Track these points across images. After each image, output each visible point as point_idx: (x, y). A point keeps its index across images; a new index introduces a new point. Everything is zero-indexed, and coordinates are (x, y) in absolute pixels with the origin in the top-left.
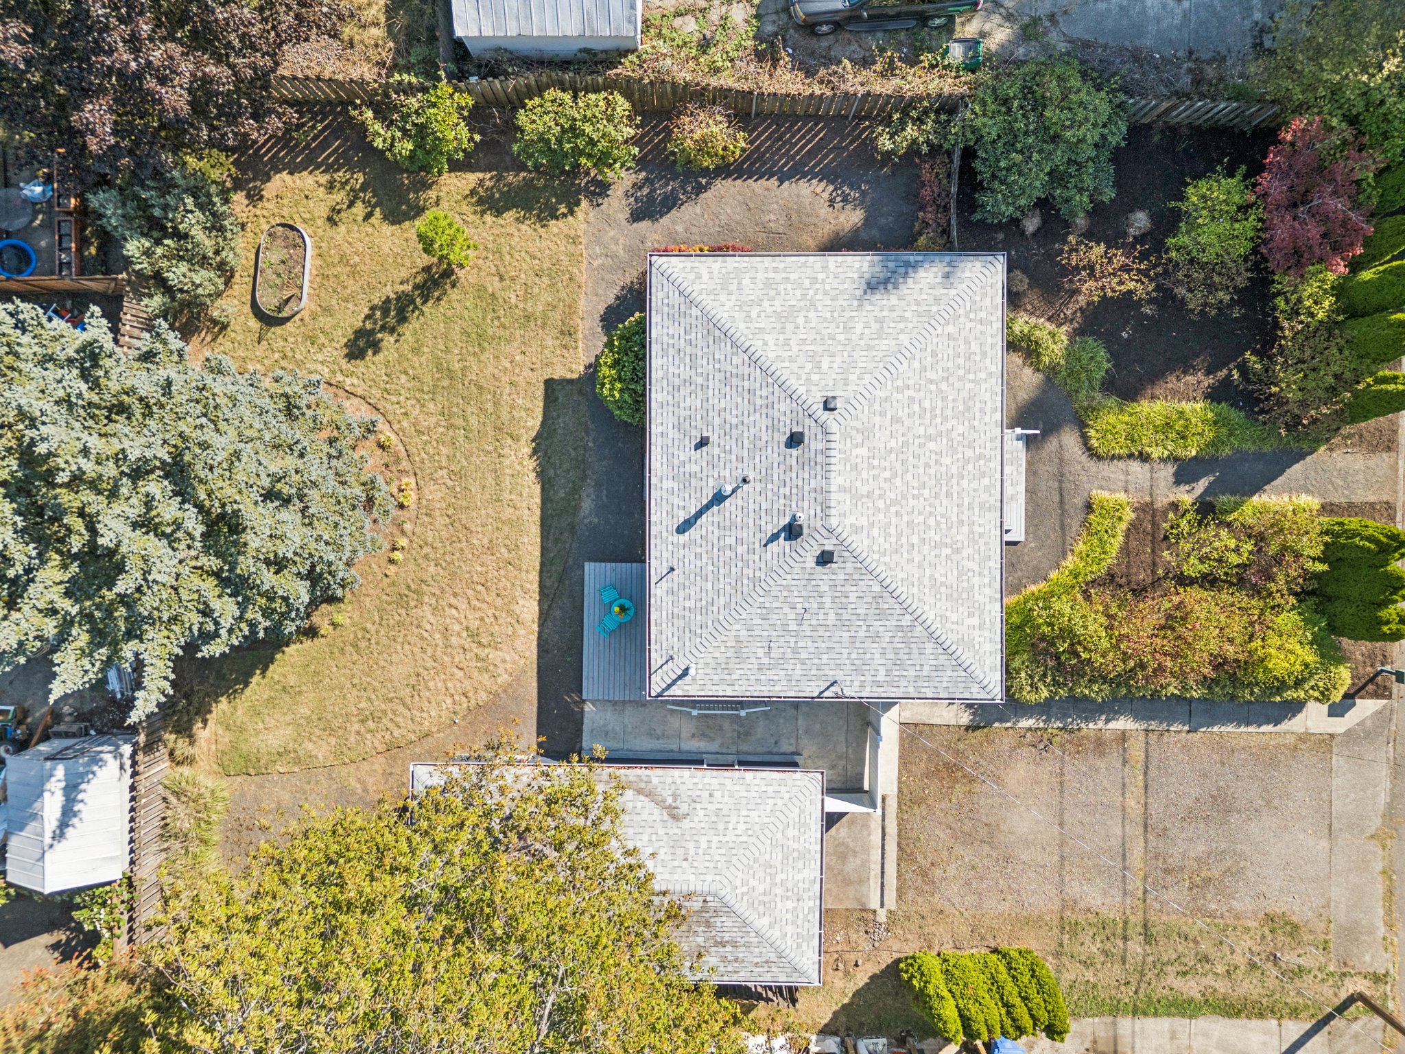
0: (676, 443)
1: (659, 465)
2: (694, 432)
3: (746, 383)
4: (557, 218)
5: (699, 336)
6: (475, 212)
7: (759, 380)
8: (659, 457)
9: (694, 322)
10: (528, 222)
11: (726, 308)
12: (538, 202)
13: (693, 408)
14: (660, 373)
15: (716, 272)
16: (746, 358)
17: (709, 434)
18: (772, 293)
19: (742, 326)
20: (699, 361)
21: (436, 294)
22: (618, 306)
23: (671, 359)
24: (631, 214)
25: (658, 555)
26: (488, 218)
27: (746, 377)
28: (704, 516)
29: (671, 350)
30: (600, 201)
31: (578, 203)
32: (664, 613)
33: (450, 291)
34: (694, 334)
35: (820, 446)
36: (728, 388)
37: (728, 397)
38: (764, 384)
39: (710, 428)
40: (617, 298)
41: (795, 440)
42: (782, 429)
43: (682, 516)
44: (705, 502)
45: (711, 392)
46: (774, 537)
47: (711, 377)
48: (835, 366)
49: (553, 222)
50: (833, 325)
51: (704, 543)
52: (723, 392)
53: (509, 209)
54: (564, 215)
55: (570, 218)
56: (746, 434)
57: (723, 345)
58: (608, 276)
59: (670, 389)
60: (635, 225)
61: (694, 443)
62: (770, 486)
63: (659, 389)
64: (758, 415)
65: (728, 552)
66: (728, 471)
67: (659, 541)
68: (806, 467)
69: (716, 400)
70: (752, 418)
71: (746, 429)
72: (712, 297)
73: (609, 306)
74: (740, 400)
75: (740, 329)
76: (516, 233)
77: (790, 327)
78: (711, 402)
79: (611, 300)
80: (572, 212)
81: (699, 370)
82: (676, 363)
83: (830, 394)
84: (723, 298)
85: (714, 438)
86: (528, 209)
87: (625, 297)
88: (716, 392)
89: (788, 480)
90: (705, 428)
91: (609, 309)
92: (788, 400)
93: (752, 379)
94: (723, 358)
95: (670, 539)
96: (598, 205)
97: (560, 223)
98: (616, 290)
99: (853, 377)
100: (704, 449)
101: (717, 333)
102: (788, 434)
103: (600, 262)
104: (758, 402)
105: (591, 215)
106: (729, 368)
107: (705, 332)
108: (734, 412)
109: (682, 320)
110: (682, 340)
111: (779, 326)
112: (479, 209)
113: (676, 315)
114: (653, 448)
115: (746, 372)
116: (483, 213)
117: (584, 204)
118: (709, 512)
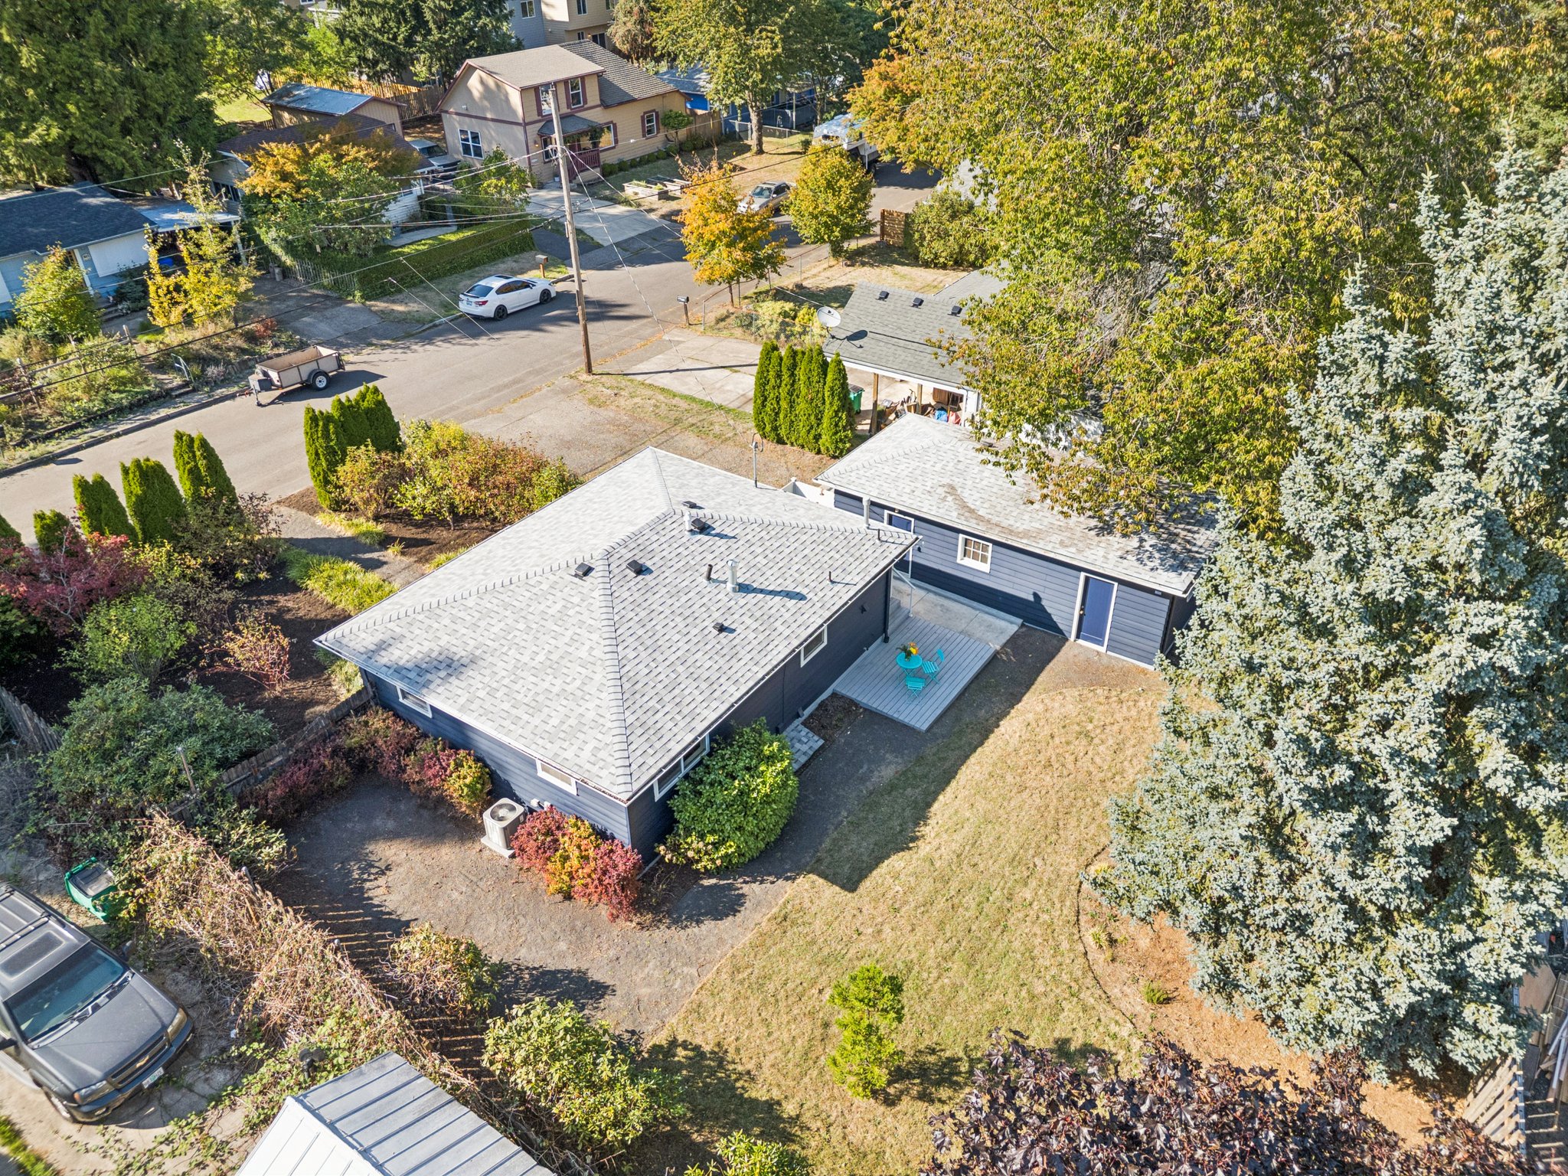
0: (749, 648)
1: (780, 648)
2: (724, 642)
3: (640, 632)
4: (697, 1048)
5: (646, 698)
6: (805, 1128)
7: (627, 626)
8: (775, 652)
9: (640, 712)
10: (740, 1068)
11: (598, 702)
12: (706, 1085)
13: (707, 657)
14: (714, 705)
15: (575, 747)
16: (620, 648)
17: (710, 628)
18: (540, 698)
19: (598, 677)
20: (666, 682)
21: (932, 1059)
22: (705, 914)
23: (693, 705)
24: (602, 996)
25: (836, 598)
26: (790, 1109)
27: (635, 637)
28: (770, 588)
29: (685, 711)
30: (626, 1036)
31: (656, 1049)
32: (863, 565)
33: (910, 1052)
34: (650, 704)
35: (623, 551)
36: (659, 643)
37: (667, 637)
38: (624, 620)
39: (706, 632)
40: (699, 922)
41: (640, 570)
42: (643, 583)
43: (791, 603)
44: (761, 596)
45: (679, 654)
46: (721, 536)
47: (667, 663)
48: (549, 603)
49: (707, 1048)
50: (516, 641)
51: (787, 575)
52: (668, 644)
53: (754, 1102)
54: (685, 1045)
55: (680, 1039)
56: (678, 604)
57: (631, 674)
58: (690, 949)
59: (715, 686)
60: (609, 982)
61: (731, 636)
62: (692, 563)
63: (726, 695)
64: (653, 607)
65: (771, 556)
66: (719, 597)
67: (828, 605)
68: (650, 549)
69: (680, 644)
70: (661, 609)
71: (674, 608)
72: (601, 721)
73: (716, 919)
74: (658, 627)
75: (602, 675)
76: (766, 1064)
77: (554, 657)
78: (687, 647)
79: (708, 925)
80: (673, 1043)
81: (673, 676)
82: (690, 699)
83: (577, 580)
84: (591, 715)
85: (709, 624)
86: (728, 1087)
87: (690, 918)
88: (674, 649)
89: (673, 554)
90: (710, 636)
91: (718, 915)
92: (616, 594)
93: (631, 631)
94: (641, 666)
95: (816, 599)
96: (633, 1033)
97: (698, 1041)
98: (694, 930)
99: (545, 586)
100: (726, 624)
101: (626, 686)
102: (640, 577)
103: (686, 970)
104: (643, 614)
105: (650, 1028)
106: (644, 655)
107: (637, 696)
108: (672, 624)
109: (650, 723)
110: (666, 709)
111: (564, 662)
112: (796, 1130)
113: (652, 731)
114: (775, 663)
115: (632, 639)
116: (795, 1120)
117: (647, 1044)
118: (762, 587)
